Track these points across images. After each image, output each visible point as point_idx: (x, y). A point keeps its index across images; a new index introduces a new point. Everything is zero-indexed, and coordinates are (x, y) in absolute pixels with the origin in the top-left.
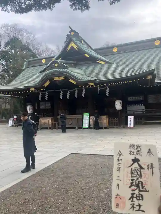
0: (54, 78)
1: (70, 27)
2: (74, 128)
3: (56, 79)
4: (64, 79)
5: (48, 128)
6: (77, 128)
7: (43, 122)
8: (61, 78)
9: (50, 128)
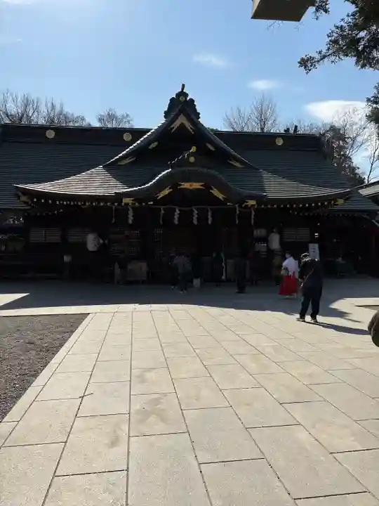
0: (182, 183)
1: (183, 86)
3: (186, 185)
8: (197, 185)
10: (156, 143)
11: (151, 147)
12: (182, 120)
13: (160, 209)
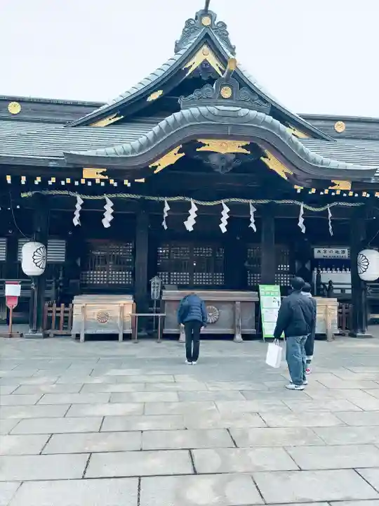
0: (204, 141)
2: (230, 337)
3: (212, 145)
4: (244, 151)
5: (121, 337)
6: (238, 337)
7: (97, 311)
8: (232, 147)
9: (127, 337)
10: (160, 92)
11: (150, 99)
12: (204, 55)
13: (164, 202)
